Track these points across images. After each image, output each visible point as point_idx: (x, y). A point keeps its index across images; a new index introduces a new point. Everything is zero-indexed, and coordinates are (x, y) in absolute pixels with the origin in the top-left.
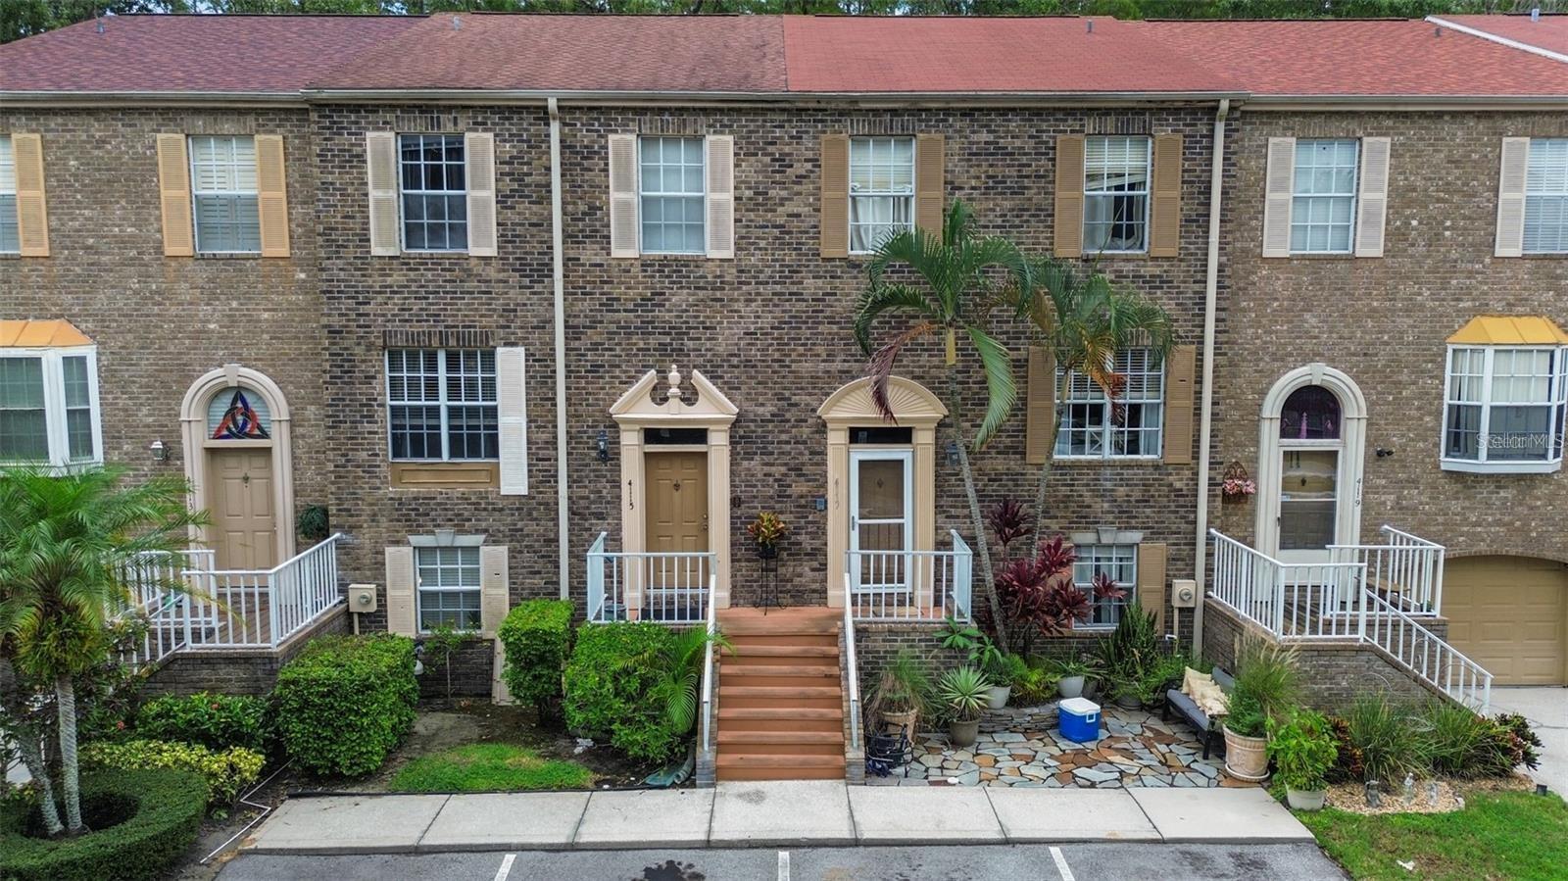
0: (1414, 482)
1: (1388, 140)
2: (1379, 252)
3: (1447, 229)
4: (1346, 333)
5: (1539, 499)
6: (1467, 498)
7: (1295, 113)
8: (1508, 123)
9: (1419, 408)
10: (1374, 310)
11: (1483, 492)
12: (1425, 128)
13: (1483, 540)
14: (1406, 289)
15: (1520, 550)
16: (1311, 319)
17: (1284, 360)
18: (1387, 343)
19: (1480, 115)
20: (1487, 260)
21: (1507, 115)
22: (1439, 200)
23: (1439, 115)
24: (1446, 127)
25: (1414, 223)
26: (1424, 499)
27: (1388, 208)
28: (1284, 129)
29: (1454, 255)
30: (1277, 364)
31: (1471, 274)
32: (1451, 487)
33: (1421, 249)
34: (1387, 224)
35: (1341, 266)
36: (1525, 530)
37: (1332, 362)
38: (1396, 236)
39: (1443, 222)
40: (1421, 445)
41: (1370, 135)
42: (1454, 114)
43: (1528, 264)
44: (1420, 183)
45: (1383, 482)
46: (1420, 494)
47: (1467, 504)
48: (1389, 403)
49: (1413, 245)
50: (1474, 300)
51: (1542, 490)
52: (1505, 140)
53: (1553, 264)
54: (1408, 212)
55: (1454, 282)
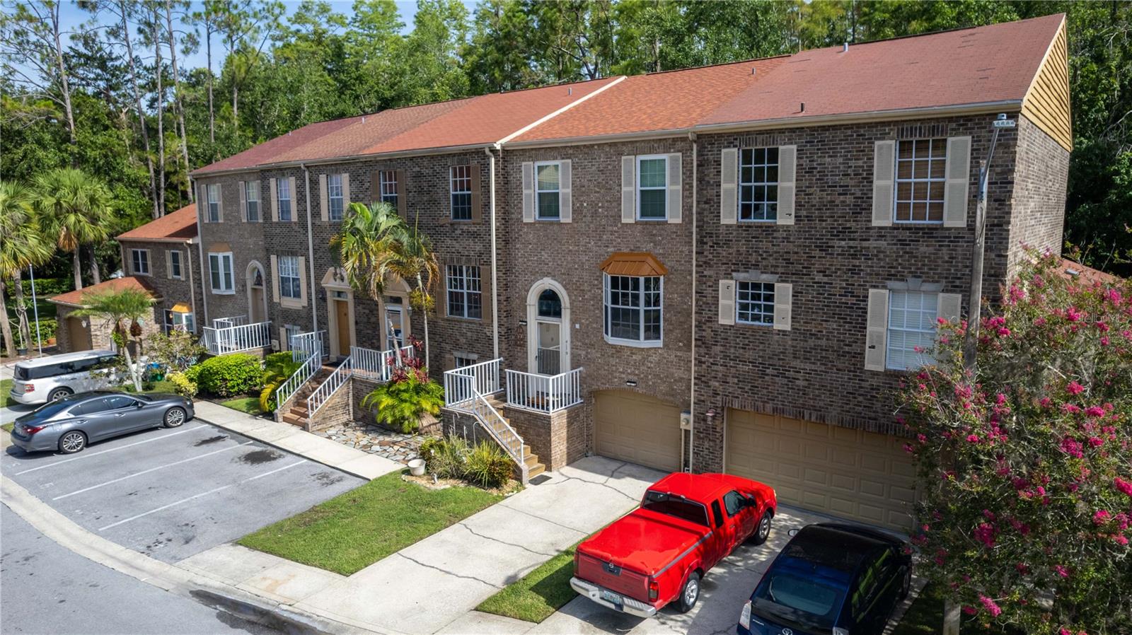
0: (593, 345)
1: (570, 161)
2: (569, 220)
3: (600, 207)
4: (560, 263)
6: (618, 358)
7: (533, 149)
8: (624, 148)
9: (594, 305)
10: (570, 251)
11: (626, 354)
12: (588, 154)
14: (584, 240)
16: (545, 255)
17: (537, 275)
18: (576, 269)
19: (609, 145)
20: (619, 225)
21: (623, 144)
22: (595, 192)
23: (593, 146)
24: (597, 153)
25: (585, 204)
26: (598, 356)
27: (573, 196)
28: (530, 157)
29: (603, 222)
30: (533, 278)
31: (612, 233)
32: (610, 351)
33: (589, 219)
34: (573, 205)
35: (556, 227)
37: (555, 278)
38: (577, 212)
39: (597, 204)
40: (595, 326)
41: (563, 159)
43: (639, 228)
44: (586, 183)
45: (580, 344)
46: (596, 352)
47: (618, 361)
48: (580, 302)
49: (585, 216)
50: (614, 247)
51: (654, 359)
52: (623, 158)
53: (651, 228)
54: (582, 199)
55: (605, 237)
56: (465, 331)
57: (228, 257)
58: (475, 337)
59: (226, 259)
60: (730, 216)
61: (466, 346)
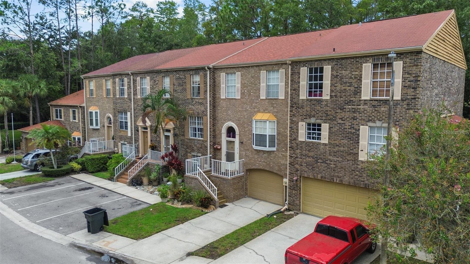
0: (248, 150)
1: (240, 73)
2: (239, 98)
4: (235, 115)
5: (272, 157)
6: (258, 155)
7: (225, 68)
8: (262, 67)
9: (248, 133)
10: (240, 111)
11: (261, 154)
12: (247, 70)
13: (261, 165)
14: (245, 106)
15: (269, 169)
16: (229, 112)
17: (226, 120)
18: (242, 118)
19: (256, 66)
20: (259, 100)
21: (262, 66)
22: (250, 86)
23: (249, 67)
24: (251, 69)
25: (246, 91)
26: (250, 154)
27: (241, 88)
28: (224, 71)
29: (253, 98)
30: (224, 121)
31: (256, 103)
32: (255, 152)
34: (241, 91)
35: (234, 101)
36: (269, 164)
37: (233, 122)
38: (242, 94)
39: (251, 91)
40: (249, 141)
41: (237, 72)
42: (252, 66)
43: (267, 101)
44: (246, 82)
45: (243, 149)
46: (249, 153)
47: (258, 156)
48: (243, 132)
49: (246, 96)
50: (257, 109)
51: (273, 155)
52: (261, 71)
53: (272, 101)
54: (245, 89)
55: (253, 105)
56: (196, 144)
57: (97, 112)
58: (200, 146)
59: (96, 113)
60: (303, 95)
61: (196, 150)
